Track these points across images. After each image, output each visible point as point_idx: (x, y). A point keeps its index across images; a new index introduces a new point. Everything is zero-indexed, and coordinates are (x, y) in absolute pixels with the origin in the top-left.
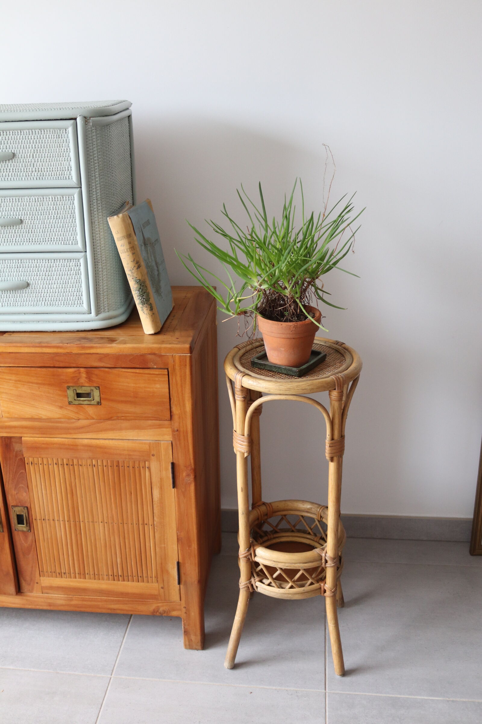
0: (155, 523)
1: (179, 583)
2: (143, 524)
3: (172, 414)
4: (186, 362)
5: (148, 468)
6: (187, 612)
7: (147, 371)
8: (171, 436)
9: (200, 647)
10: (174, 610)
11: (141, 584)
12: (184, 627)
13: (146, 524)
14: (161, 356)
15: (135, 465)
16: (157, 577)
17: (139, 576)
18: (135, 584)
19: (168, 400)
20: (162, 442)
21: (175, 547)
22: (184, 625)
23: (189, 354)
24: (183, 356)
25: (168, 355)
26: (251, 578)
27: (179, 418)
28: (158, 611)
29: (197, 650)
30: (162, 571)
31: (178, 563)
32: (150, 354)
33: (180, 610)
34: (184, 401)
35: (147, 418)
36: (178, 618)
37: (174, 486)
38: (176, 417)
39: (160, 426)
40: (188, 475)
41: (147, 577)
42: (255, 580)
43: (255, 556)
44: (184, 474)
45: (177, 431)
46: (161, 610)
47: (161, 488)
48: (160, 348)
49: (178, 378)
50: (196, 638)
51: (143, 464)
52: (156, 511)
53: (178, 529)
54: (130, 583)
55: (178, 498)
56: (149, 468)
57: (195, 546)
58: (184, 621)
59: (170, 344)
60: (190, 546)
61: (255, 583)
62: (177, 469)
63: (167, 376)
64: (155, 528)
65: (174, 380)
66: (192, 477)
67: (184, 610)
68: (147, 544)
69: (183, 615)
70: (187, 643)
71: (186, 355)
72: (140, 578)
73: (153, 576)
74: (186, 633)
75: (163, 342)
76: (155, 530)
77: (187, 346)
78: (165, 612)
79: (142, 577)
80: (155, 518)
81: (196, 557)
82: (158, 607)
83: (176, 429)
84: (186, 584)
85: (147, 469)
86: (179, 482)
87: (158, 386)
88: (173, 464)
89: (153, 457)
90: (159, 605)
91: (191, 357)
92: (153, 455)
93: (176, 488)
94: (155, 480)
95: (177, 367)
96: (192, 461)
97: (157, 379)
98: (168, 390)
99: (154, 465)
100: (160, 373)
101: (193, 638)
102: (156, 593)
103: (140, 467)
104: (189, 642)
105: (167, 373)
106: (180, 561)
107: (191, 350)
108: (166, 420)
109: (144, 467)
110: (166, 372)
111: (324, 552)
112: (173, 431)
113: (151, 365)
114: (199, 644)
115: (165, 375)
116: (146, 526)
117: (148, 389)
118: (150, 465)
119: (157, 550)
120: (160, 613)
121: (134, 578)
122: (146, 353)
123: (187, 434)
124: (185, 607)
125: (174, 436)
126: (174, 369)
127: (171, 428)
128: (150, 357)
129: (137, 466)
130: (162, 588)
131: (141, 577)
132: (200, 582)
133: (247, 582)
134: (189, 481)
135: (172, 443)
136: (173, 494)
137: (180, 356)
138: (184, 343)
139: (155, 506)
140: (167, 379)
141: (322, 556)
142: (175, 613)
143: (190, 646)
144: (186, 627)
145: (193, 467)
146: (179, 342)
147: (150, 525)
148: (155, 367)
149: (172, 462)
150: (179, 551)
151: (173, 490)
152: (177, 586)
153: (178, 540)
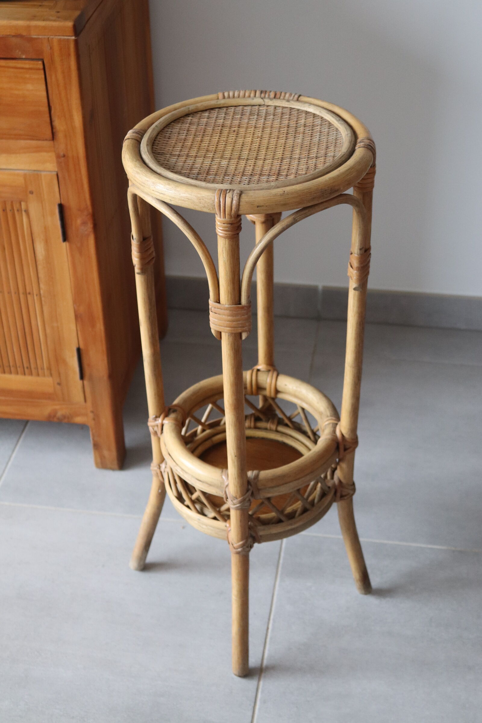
0: (42, 292)
1: (82, 377)
2: (26, 294)
3: (54, 130)
4: (69, 48)
5: (25, 211)
6: (96, 418)
7: (11, 63)
8: (55, 164)
9: (116, 467)
10: (78, 415)
11: (28, 378)
12: (93, 439)
13: (29, 293)
14: (30, 40)
15: (6, 207)
16: (50, 369)
17: (25, 366)
18: (20, 377)
19: (46, 109)
20: (43, 173)
21: (73, 326)
22: (93, 436)
23: (73, 38)
24: (64, 39)
25: (41, 39)
27: (66, 136)
28: (55, 416)
29: (113, 469)
30: (57, 361)
31: (79, 350)
32: (14, 36)
33: (86, 415)
34: (70, 111)
35: (18, 137)
36: (83, 427)
37: (65, 238)
38: (60, 136)
39: (38, 150)
40: (84, 223)
41: (37, 368)
44: (79, 221)
45: (64, 156)
46: (59, 414)
47: (47, 241)
48: (29, 27)
49: (60, 76)
50: (111, 454)
51: (18, 205)
52: (42, 275)
53: (75, 302)
54: (13, 377)
55: (73, 256)
56: (27, 212)
57: (100, 326)
58: (92, 431)
59: (44, 20)
60: (93, 326)
62: (67, 214)
63: (42, 72)
64: (43, 299)
65: (53, 77)
66: (90, 226)
67: (91, 415)
68: (33, 323)
69: (91, 423)
70: (99, 460)
71: (68, 39)
72: (27, 370)
73: (45, 367)
74: (96, 446)
75: (34, 18)
76: (43, 303)
77: (70, 24)
78: (64, 417)
79: (29, 368)
80: (42, 286)
81: (103, 341)
82: (55, 411)
83: (62, 154)
84: (91, 379)
85: (24, 213)
86: (71, 232)
87: (30, 87)
88: (61, 207)
89: (30, 195)
90: (57, 407)
91: (76, 42)
92: (31, 193)
93: (68, 241)
94: (37, 229)
95: (57, 59)
96: (89, 203)
97: (28, 76)
98: (45, 93)
99: (34, 208)
100: (31, 66)
101: (106, 453)
102: (51, 390)
103: (13, 210)
104: (101, 460)
105: (41, 67)
106: (81, 347)
107: (77, 30)
108: (46, 140)
109: (20, 210)
110: (40, 65)
112: (58, 157)
113: (17, 53)
114: (115, 462)
115: (39, 69)
116: (29, 296)
117: (16, 92)
118: (27, 206)
119: (48, 331)
120: (58, 419)
121: (19, 369)
122: (9, 34)
123: (79, 161)
124: (92, 412)
125: (59, 164)
126: (52, 61)
127: (55, 151)
128: (14, 40)
129: (9, 208)
130: (59, 384)
131: (27, 368)
132: (112, 376)
134: (86, 233)
135: (57, 175)
136: (64, 251)
137: (60, 41)
138: (66, 19)
139: (40, 267)
140: (43, 76)
142: (79, 420)
143: (102, 464)
144: (96, 438)
145: (90, 210)
146: (59, 17)
147: (35, 295)
148: (24, 57)
149: (60, 202)
150: (79, 333)
151: (65, 245)
152: (80, 382)
153: (77, 317)
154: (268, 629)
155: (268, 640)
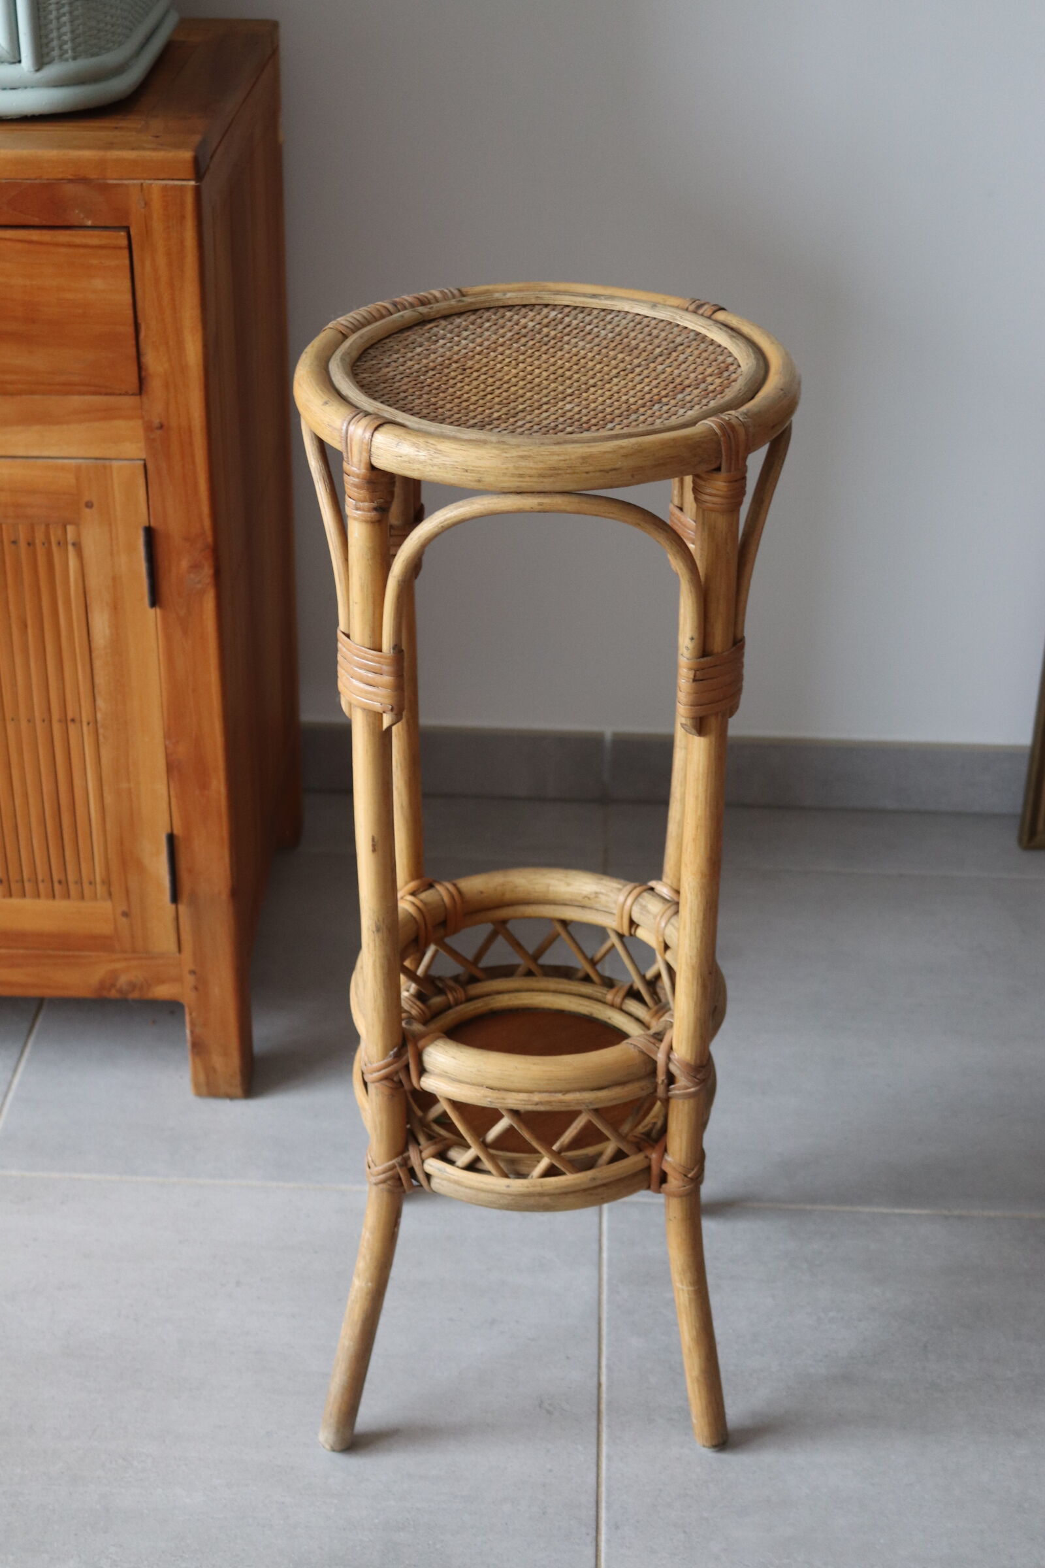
0: (99, 716)
1: (175, 898)
2: (64, 721)
3: (143, 373)
4: (183, 204)
5: (74, 544)
6: (201, 986)
7: (63, 236)
8: (142, 444)
9: (238, 1090)
10: (161, 981)
11: (60, 905)
12: (192, 1032)
13: (73, 720)
14: (104, 188)
15: (33, 538)
16: (107, 882)
17: (55, 878)
18: (43, 904)
19: (130, 330)
20: (115, 464)
21: (161, 788)
22: (193, 1024)
23: (192, 183)
24: (175, 186)
25: (127, 186)
26: (405, 1149)
27: (166, 385)
28: (113, 985)
29: (231, 1097)
30: (124, 863)
31: (171, 839)
32: (71, 181)
33: (179, 979)
34: (178, 332)
35: (68, 389)
36: (172, 1008)
37: (155, 600)
38: (155, 385)
39: (108, 414)
40: (195, 567)
41: (79, 882)
42: (421, 1152)
43: (422, 1071)
44: (185, 564)
45: (161, 427)
46: (123, 980)
47: (116, 608)
48: (102, 163)
49: (161, 260)
50: (228, 1063)
51: (60, 532)
52: (100, 680)
53: (167, 736)
54: (28, 903)
55: (168, 638)
56: (77, 546)
57: (218, 785)
58: (191, 1014)
59: (133, 149)
60: (204, 786)
61: (423, 1161)
62: (161, 548)
63: (126, 253)
64: (101, 731)
65: (148, 264)
66: (207, 571)
67: (190, 980)
68: (77, 782)
69: (188, 997)
70: (202, 1078)
71: (182, 186)
72: (59, 887)
73: (98, 879)
74: (199, 1048)
75: (111, 146)
76: (101, 738)
77: (187, 155)
78: (133, 986)
79: (64, 882)
80: (100, 703)
81: (225, 819)
82: (114, 975)
83: (156, 422)
84: (194, 901)
85: (70, 548)
86: (168, 588)
87: (98, 283)
88: (150, 533)
89: (87, 510)
90: (118, 966)
91: (198, 191)
92: (89, 505)
93: (161, 607)
94: (96, 581)
95: (157, 226)
96: (207, 523)
97: (95, 262)
98: (128, 297)
99: (93, 537)
100: (104, 242)
101: (217, 1061)
102: (106, 928)
103: (50, 543)
104: (207, 1076)
105: (125, 242)
106: (176, 832)
107: (199, 170)
108: (126, 394)
109: (63, 544)
110: (121, 238)
111: (663, 1046)
112: (148, 428)
113: (76, 216)
114: (237, 1080)
115: (120, 248)
116: (71, 727)
117: (70, 296)
118: (79, 535)
119: (109, 799)
120: (120, 991)
121: (41, 886)
122: (60, 176)
123: (191, 436)
124: (193, 972)
125: (150, 442)
126: (147, 230)
127: (142, 417)
128: (71, 190)
129: (39, 537)
130: (125, 914)
131: (60, 882)
132: (235, 893)
133: (394, 1161)
134: (199, 586)
135: (145, 466)
136: (152, 624)
137: (165, 189)
138: (177, 146)
139: (98, 663)
140: (127, 262)
141: (655, 1063)
142: (162, 991)
143: (209, 1088)
144: (198, 1030)
145: (210, 539)
146: (162, 145)
147: (85, 724)
148: (89, 223)
149: (147, 525)
150: (174, 801)
151: (153, 614)
152: (169, 907)
153: (170, 767)
154: (599, 1385)
155: (604, 1406)
